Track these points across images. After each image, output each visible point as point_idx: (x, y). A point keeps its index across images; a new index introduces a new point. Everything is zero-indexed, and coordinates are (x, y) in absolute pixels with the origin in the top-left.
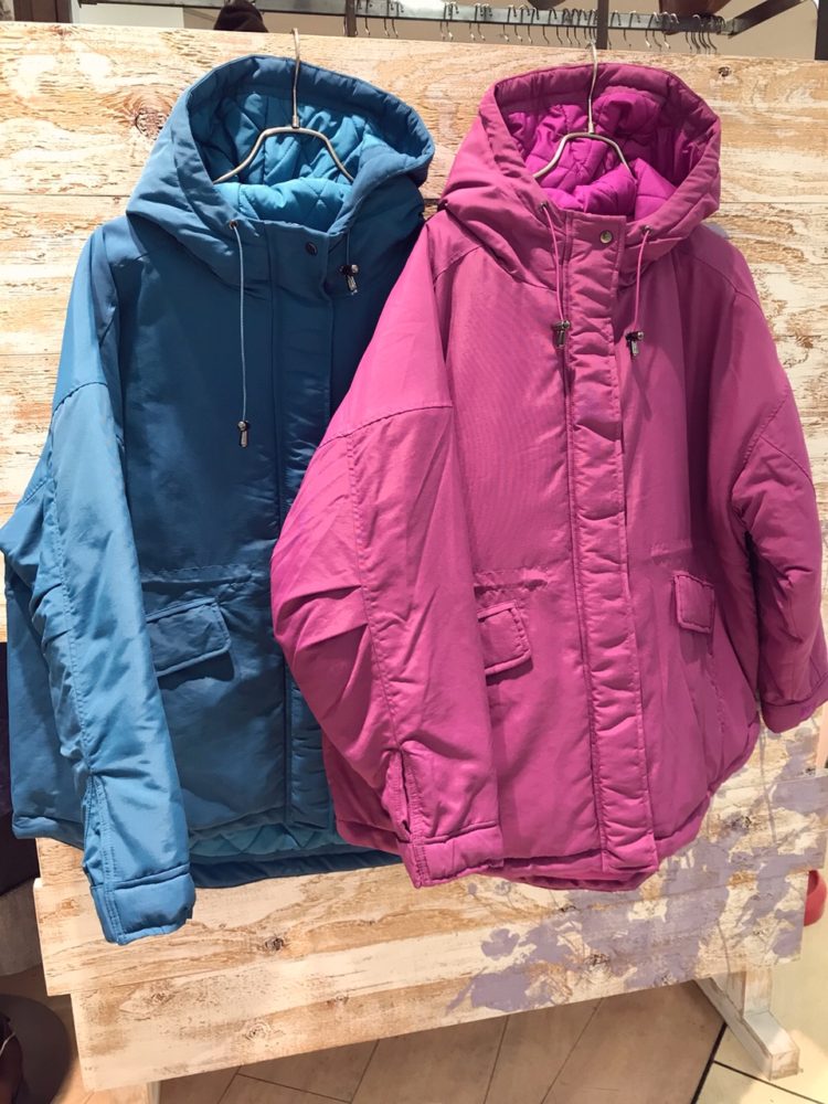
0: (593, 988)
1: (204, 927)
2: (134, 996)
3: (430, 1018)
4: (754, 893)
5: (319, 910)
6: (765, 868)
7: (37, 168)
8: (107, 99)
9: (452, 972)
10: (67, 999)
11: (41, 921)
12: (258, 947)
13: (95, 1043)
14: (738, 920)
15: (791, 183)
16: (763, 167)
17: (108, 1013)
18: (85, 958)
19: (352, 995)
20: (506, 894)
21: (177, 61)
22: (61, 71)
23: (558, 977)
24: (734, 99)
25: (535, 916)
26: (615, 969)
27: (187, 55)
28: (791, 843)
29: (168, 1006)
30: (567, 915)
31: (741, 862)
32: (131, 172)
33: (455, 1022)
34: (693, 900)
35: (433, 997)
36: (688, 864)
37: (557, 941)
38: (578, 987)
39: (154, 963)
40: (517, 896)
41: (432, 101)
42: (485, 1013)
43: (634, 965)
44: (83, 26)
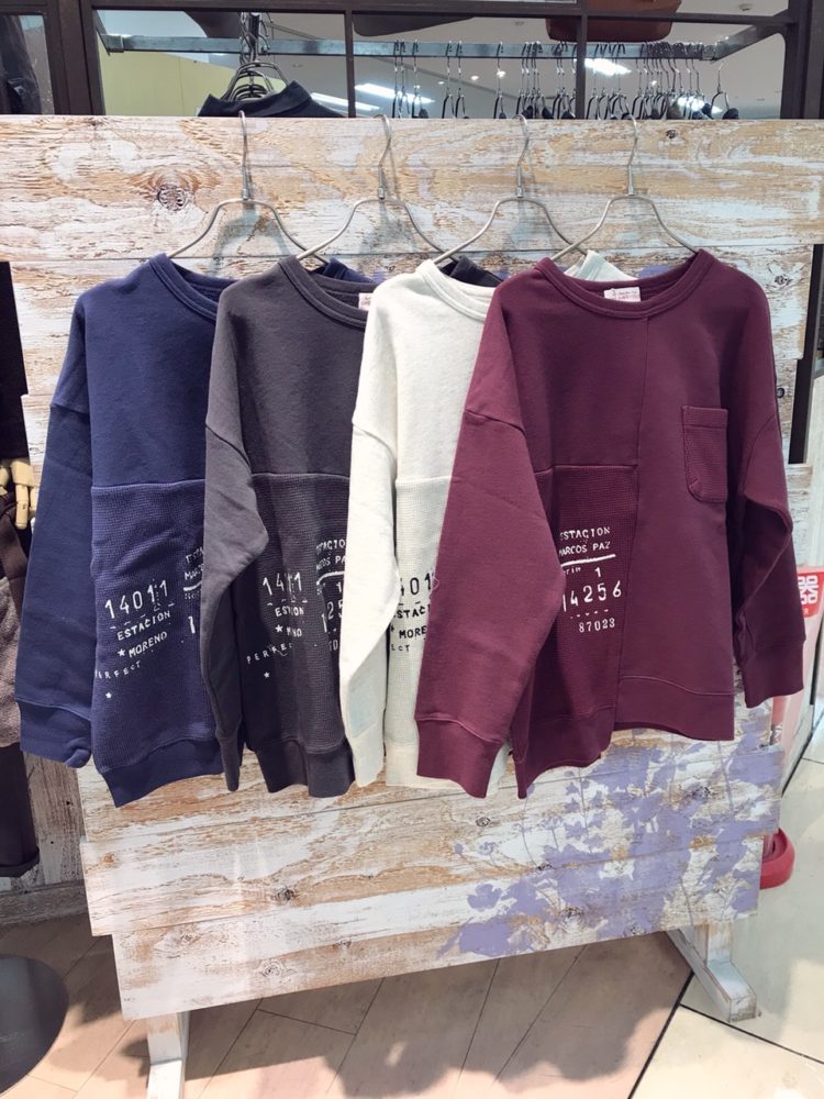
0: (568, 937)
1: (225, 879)
2: (165, 937)
3: (424, 961)
4: (713, 855)
5: (324, 866)
6: (723, 833)
7: (76, 239)
8: (134, 178)
9: (443, 921)
10: (108, 940)
11: (87, 872)
12: (272, 897)
13: (133, 977)
14: (699, 880)
15: (734, 229)
16: (709, 215)
17: (145, 951)
18: (124, 904)
19: (354, 939)
20: (489, 854)
21: (193, 144)
22: (95, 156)
23: (537, 928)
24: (681, 158)
25: (516, 873)
26: (588, 921)
27: (201, 139)
28: (748, 811)
29: (196, 946)
30: (544, 872)
31: (701, 827)
32: (155, 237)
33: (446, 965)
34: (658, 861)
35: (425, 942)
36: (653, 829)
37: (536, 896)
38: (556, 936)
39: (183, 909)
40: (499, 856)
41: (411, 169)
42: (472, 958)
43: (605, 917)
44: (112, 117)
